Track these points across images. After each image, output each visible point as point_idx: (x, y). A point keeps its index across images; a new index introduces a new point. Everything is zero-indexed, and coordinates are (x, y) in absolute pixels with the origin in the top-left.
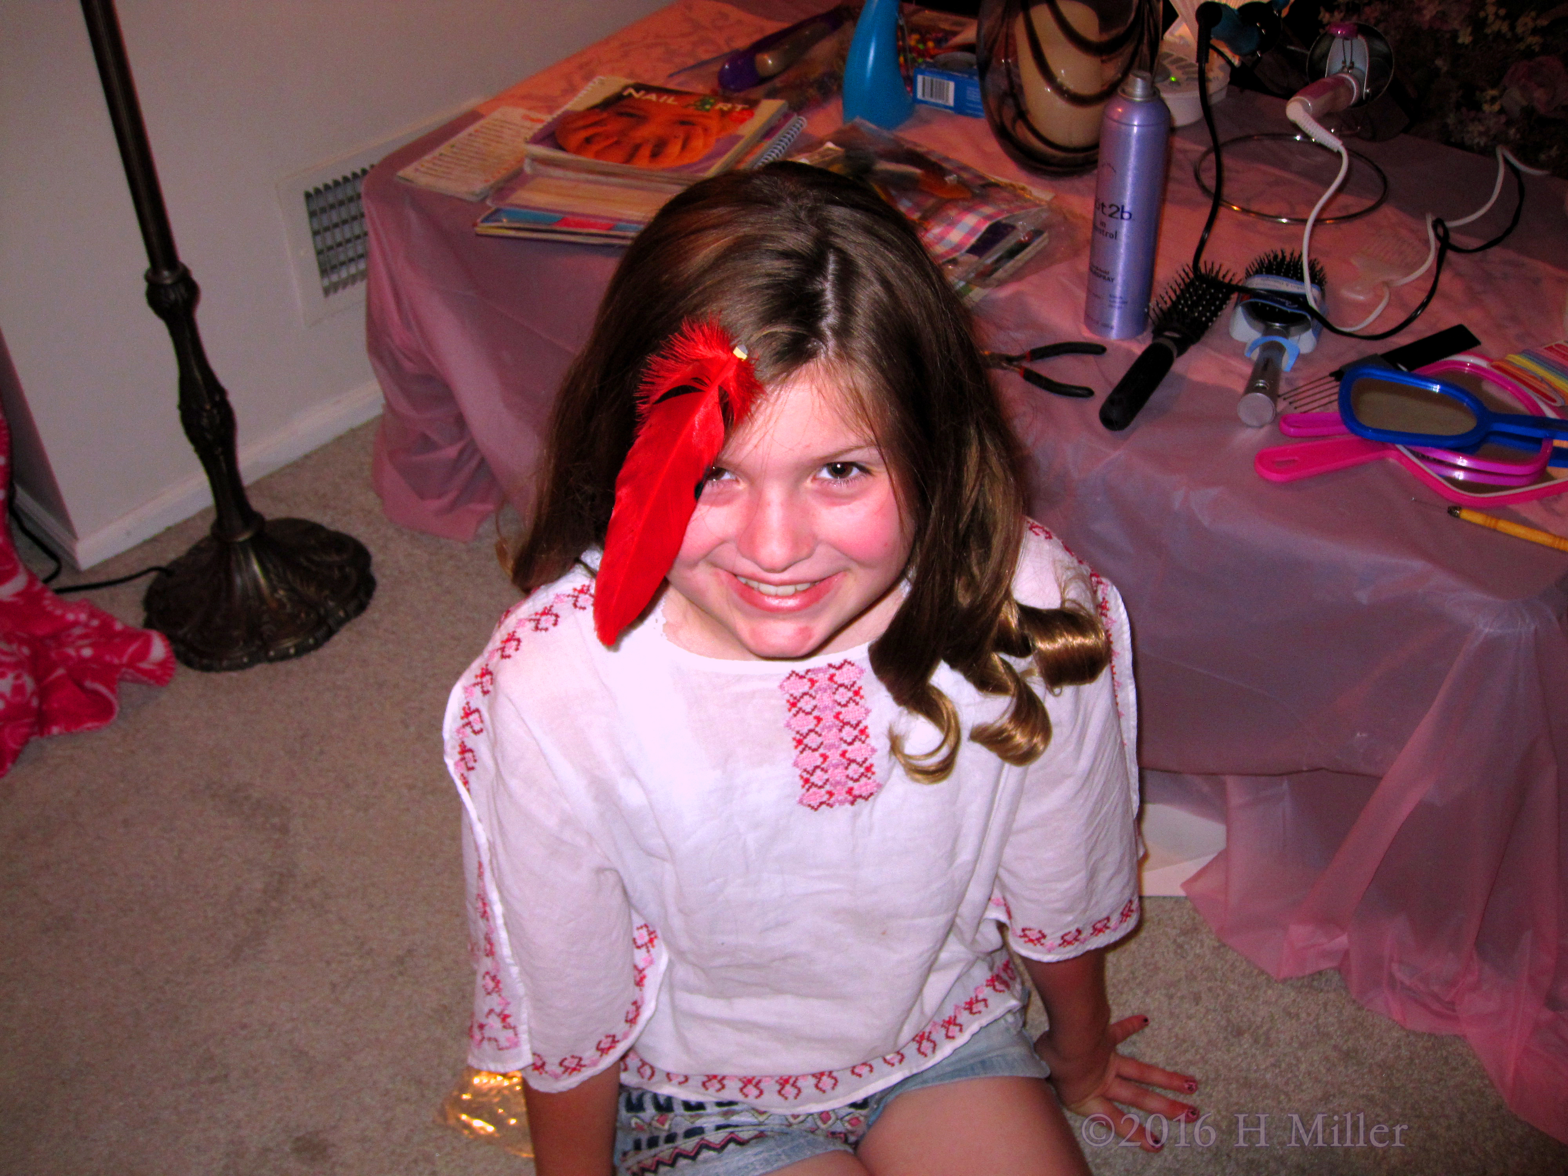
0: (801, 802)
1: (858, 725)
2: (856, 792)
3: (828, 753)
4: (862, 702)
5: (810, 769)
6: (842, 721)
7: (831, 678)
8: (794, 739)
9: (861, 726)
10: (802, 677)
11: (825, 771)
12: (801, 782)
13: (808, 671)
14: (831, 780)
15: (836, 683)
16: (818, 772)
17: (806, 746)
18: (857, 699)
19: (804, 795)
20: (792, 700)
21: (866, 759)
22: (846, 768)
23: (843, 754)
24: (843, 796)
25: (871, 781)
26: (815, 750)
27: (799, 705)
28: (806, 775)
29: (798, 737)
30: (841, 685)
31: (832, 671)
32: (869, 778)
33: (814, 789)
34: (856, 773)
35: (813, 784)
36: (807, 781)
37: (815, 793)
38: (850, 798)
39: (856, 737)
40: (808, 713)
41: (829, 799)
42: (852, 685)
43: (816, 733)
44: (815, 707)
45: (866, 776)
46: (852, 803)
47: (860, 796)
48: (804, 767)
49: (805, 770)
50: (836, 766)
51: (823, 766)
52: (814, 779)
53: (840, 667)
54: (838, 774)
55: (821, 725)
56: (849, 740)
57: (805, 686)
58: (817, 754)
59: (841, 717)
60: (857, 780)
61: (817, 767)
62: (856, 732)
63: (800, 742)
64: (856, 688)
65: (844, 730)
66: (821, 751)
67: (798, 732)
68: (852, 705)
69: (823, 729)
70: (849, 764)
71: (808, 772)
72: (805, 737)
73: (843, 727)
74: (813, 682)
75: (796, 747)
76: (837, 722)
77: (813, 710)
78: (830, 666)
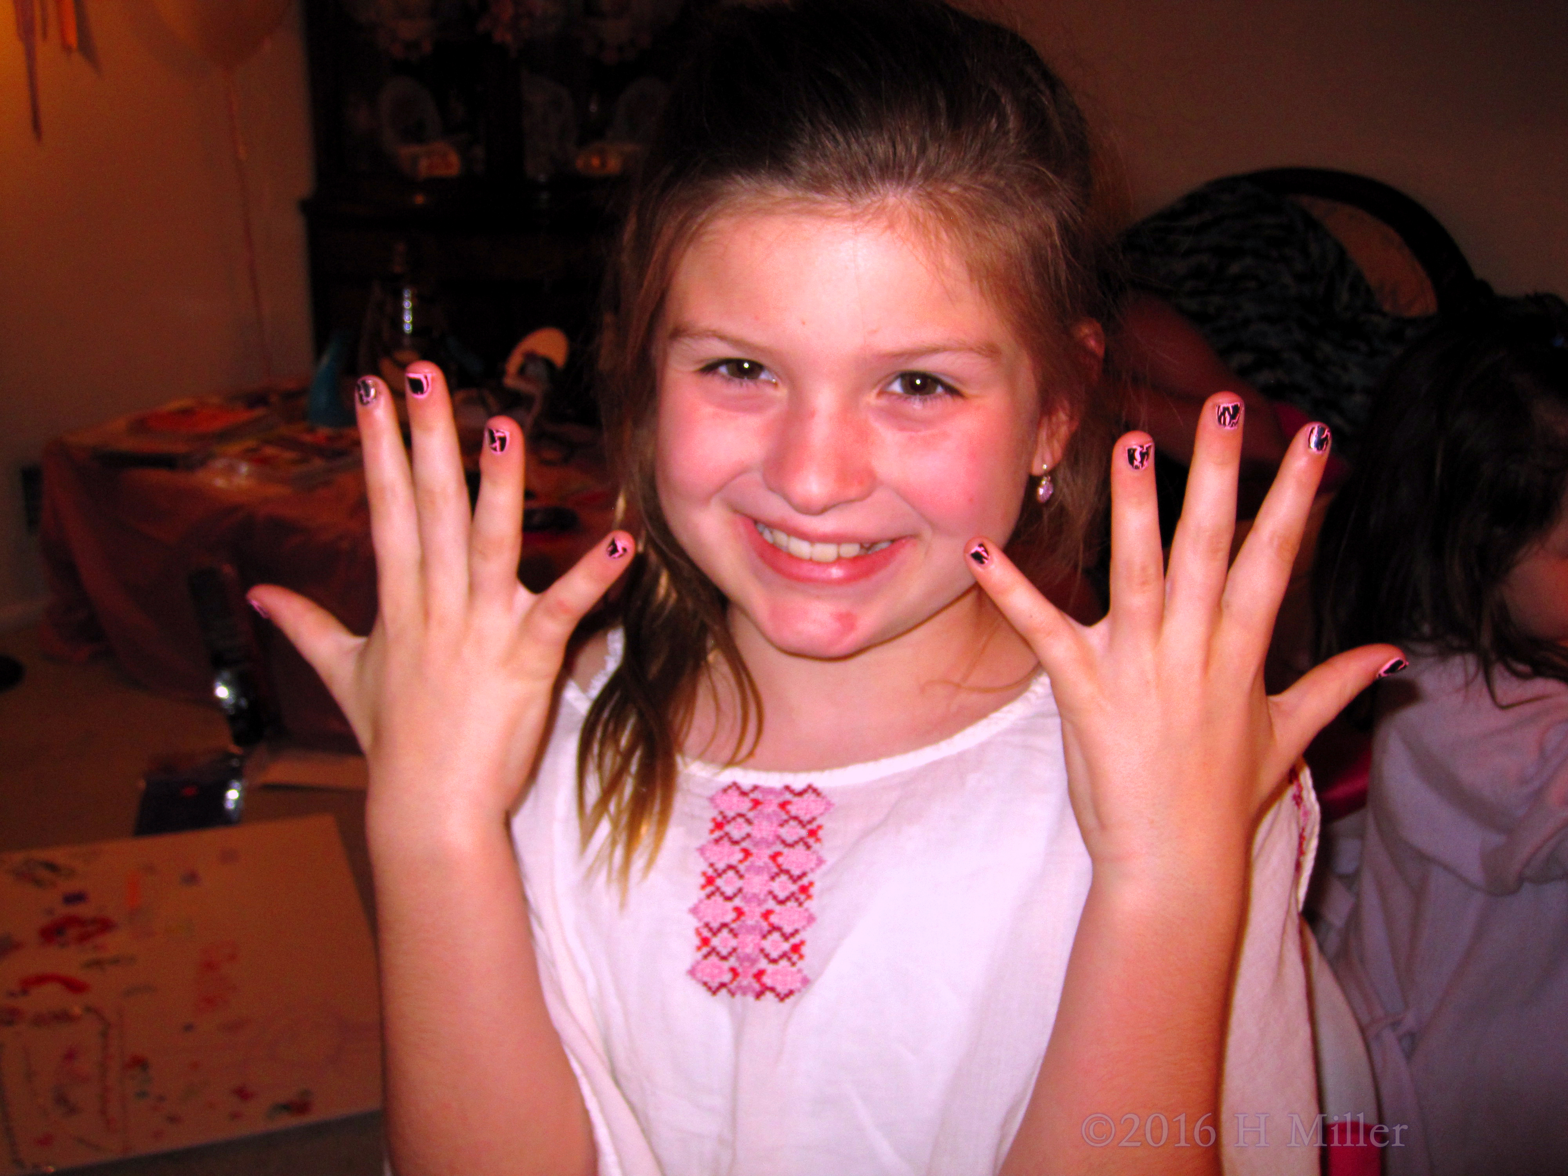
0: (692, 972)
1: (800, 877)
2: (767, 980)
3: (746, 909)
4: (816, 846)
5: (715, 925)
6: (779, 866)
7: (783, 805)
8: (704, 874)
9: (805, 881)
10: (744, 794)
11: (734, 934)
12: (697, 941)
13: (755, 788)
14: (739, 950)
15: (787, 812)
16: (725, 932)
17: (718, 889)
18: (811, 841)
19: (698, 963)
20: (719, 819)
21: (796, 932)
22: (764, 937)
23: (766, 915)
24: (747, 980)
25: (794, 969)
26: (729, 899)
27: (728, 828)
28: (706, 933)
29: (710, 872)
30: (795, 818)
31: (788, 796)
32: (794, 964)
33: (714, 959)
34: (776, 949)
35: (714, 950)
36: (705, 941)
37: (714, 966)
38: (757, 986)
39: (793, 894)
40: (736, 843)
41: (732, 981)
42: (810, 822)
43: (737, 872)
44: (748, 835)
45: (789, 959)
46: (759, 995)
47: (772, 989)
48: (706, 919)
49: (707, 925)
50: (751, 929)
51: (734, 926)
52: (715, 942)
53: (800, 794)
54: (749, 944)
55: (747, 863)
56: (782, 896)
57: (745, 805)
58: (730, 905)
59: (780, 860)
60: (774, 961)
61: (724, 925)
62: (794, 888)
63: (710, 881)
64: (813, 826)
65: (778, 880)
66: (738, 902)
67: (712, 865)
68: (801, 847)
69: (748, 869)
70: (770, 932)
71: (711, 929)
72: (720, 875)
73: (777, 875)
74: (756, 803)
75: (703, 887)
76: (771, 864)
77: (744, 839)
78: (787, 788)
